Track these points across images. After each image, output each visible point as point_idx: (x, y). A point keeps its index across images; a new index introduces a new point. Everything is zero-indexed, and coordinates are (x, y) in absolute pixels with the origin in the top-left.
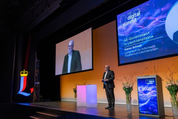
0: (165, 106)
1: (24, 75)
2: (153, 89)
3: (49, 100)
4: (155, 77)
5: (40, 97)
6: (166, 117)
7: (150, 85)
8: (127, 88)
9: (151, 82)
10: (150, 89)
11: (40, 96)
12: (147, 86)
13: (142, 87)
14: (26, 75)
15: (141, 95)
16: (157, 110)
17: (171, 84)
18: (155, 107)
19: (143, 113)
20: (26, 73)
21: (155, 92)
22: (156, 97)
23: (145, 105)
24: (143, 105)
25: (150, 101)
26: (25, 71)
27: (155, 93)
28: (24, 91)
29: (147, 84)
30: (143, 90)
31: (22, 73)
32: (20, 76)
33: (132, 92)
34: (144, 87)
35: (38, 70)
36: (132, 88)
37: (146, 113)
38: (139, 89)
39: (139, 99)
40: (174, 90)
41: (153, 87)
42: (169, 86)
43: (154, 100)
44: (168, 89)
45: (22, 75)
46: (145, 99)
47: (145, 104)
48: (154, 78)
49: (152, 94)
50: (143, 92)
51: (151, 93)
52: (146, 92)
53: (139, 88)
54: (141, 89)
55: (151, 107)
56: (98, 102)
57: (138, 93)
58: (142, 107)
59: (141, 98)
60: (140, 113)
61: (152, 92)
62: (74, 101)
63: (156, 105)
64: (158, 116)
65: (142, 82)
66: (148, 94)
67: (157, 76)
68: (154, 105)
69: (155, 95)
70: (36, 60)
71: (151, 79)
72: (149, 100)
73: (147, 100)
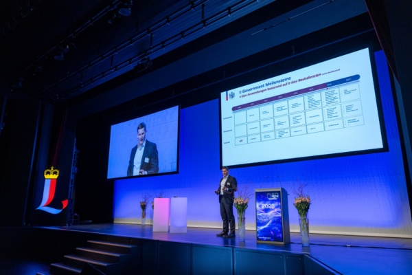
0: (291, 231)
1: (51, 176)
2: (276, 207)
3: (91, 221)
4: (280, 190)
5: (75, 216)
6: (292, 245)
7: (273, 202)
8: (240, 205)
9: (274, 197)
10: (273, 206)
11: (76, 214)
12: (268, 202)
13: (261, 203)
14: (55, 177)
15: (260, 214)
16: (281, 235)
17: (300, 201)
18: (279, 231)
19: (262, 240)
20: (55, 173)
21: (280, 210)
22: (280, 218)
23: (265, 229)
24: (262, 228)
25: (273, 222)
26: (54, 169)
27: (279, 212)
28: (49, 205)
29: (270, 199)
30: (263, 207)
31: (48, 173)
32: (44, 179)
33: (247, 211)
34: (265, 203)
35: (76, 169)
36: (246, 204)
37: (267, 240)
38: (258, 207)
39: (257, 219)
40: (303, 208)
41: (276, 204)
42: (298, 203)
43: (277, 221)
44: (297, 207)
45: (47, 176)
46: (265, 220)
47: (266, 226)
48: (279, 192)
49: (276, 213)
50: (263, 210)
51: (274, 212)
52: (267, 210)
53: (258, 205)
54: (260, 206)
55: (274, 231)
56: (188, 226)
57: (256, 211)
58: (262, 231)
59: (260, 219)
60: (258, 239)
61: (276, 210)
62: (141, 223)
63: (281, 229)
64: (283, 243)
65: (262, 197)
66: (270, 213)
67: (282, 189)
68: (277, 228)
69: (280, 215)
70: (75, 150)
71: (274, 192)
72: (270, 222)
73: (268, 222)
